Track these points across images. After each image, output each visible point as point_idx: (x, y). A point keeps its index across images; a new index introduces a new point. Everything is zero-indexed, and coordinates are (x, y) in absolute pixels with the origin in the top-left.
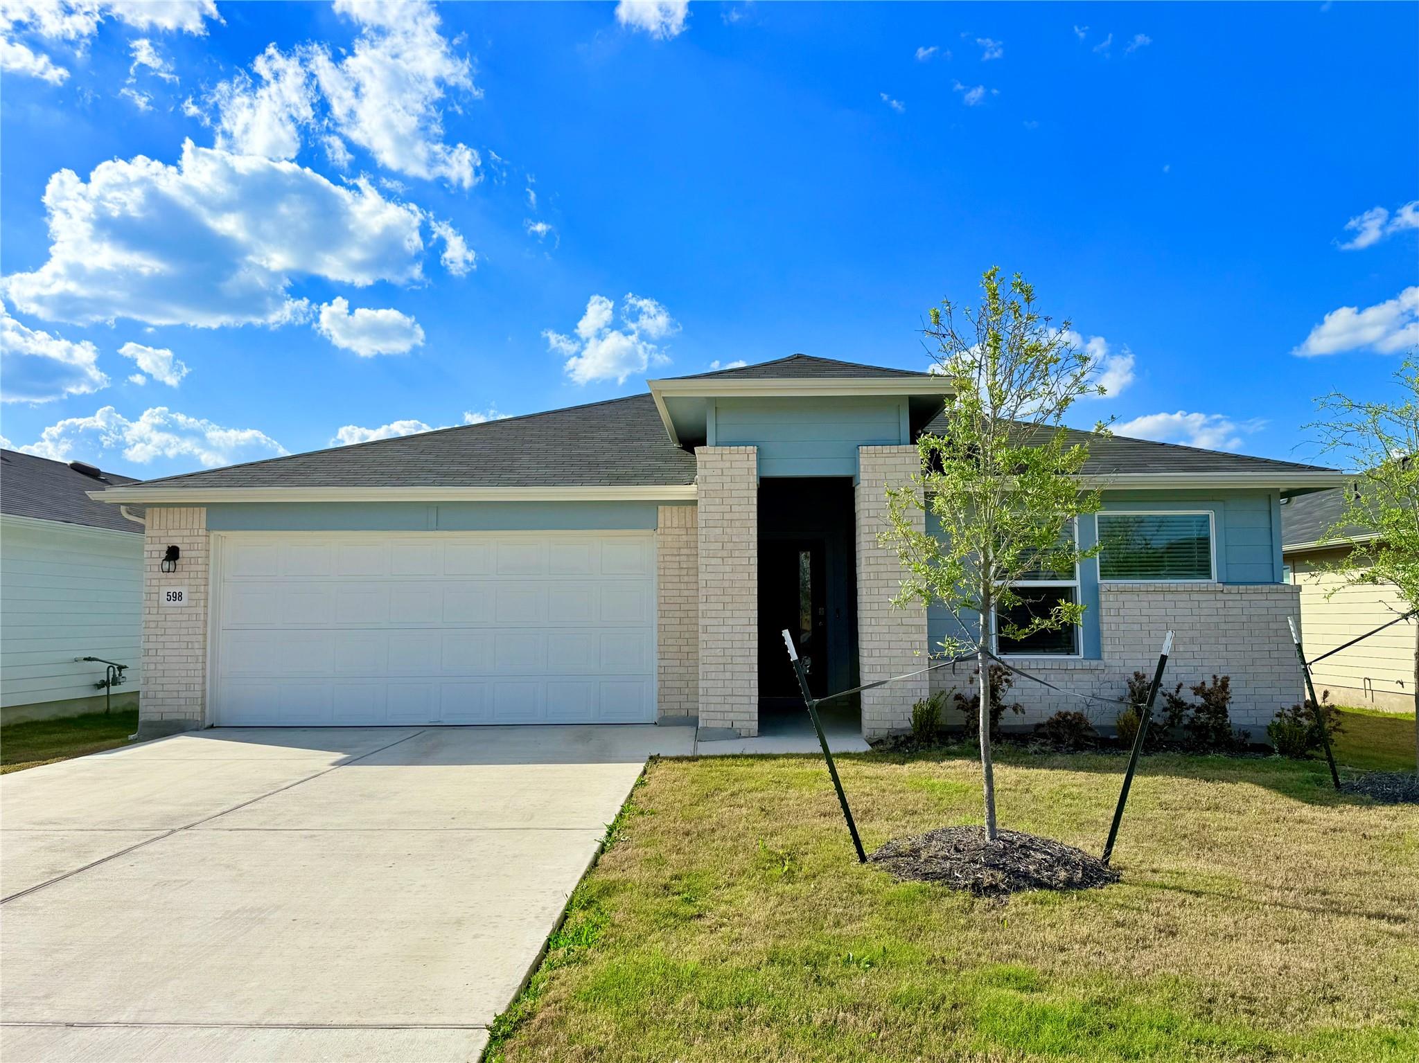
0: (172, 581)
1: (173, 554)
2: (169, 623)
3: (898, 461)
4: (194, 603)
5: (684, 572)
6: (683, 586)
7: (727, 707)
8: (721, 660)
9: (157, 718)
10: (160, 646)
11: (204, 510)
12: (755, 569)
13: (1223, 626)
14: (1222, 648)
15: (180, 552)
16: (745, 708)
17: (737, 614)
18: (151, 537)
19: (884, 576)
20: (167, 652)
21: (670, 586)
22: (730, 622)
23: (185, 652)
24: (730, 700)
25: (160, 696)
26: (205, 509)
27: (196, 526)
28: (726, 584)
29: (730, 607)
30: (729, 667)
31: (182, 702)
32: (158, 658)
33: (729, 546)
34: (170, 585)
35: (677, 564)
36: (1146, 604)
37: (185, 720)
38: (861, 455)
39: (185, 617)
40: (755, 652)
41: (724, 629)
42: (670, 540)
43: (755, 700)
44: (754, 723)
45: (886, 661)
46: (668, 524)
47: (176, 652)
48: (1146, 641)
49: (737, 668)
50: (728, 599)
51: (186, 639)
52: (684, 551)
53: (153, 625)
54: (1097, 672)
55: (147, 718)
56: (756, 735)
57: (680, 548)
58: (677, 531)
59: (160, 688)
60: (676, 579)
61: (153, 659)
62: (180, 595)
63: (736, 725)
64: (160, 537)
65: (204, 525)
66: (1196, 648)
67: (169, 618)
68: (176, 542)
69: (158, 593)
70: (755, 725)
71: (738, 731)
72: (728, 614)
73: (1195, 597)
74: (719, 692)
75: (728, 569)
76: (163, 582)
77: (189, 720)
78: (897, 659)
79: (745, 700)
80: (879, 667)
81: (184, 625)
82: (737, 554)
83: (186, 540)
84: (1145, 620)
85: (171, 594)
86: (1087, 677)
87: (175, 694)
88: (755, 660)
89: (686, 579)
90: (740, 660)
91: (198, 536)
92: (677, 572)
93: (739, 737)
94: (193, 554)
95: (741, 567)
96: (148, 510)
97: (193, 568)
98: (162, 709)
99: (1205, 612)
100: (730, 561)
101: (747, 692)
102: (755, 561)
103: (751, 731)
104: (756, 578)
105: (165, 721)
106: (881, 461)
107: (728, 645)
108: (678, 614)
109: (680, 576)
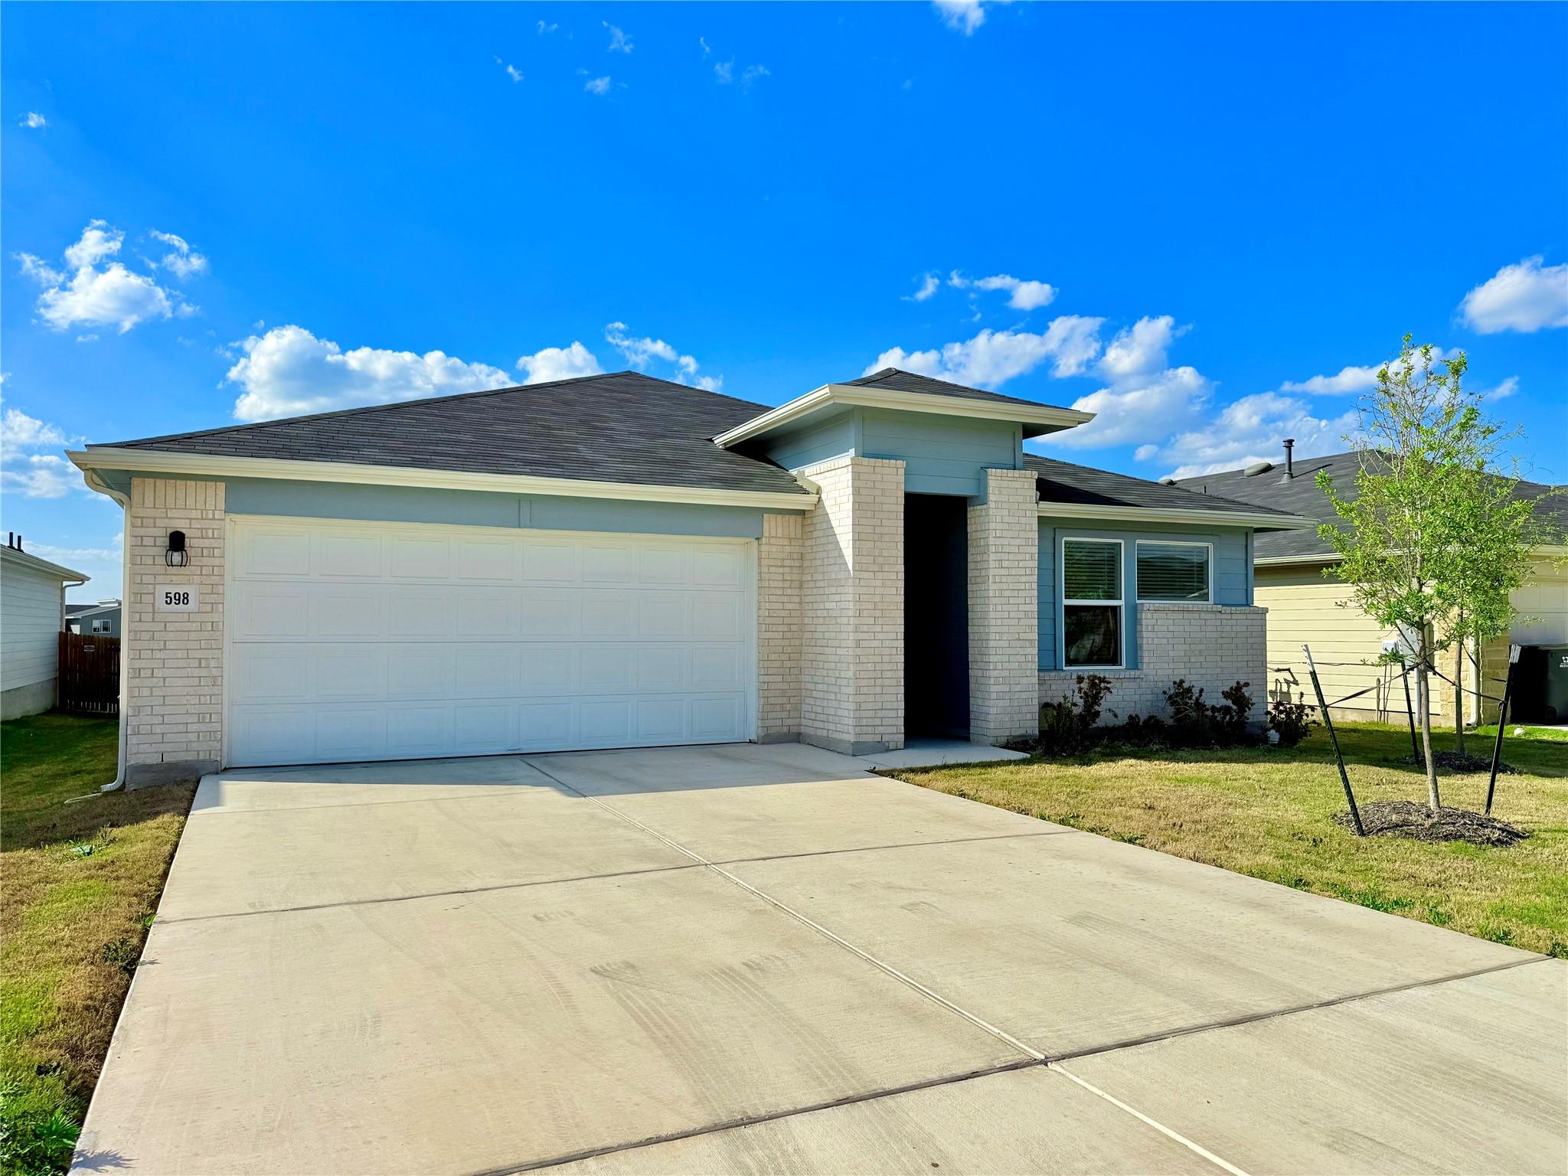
0: (174, 578)
1: (177, 541)
2: (171, 634)
3: (1017, 485)
4: (208, 608)
5: (787, 584)
6: (785, 599)
7: (878, 722)
8: (872, 675)
9: (155, 759)
10: (157, 664)
11: (222, 486)
12: (901, 584)
13: (1220, 641)
14: (1219, 658)
15: (187, 540)
16: (890, 722)
17: (886, 628)
18: (142, 518)
19: (1007, 593)
20: (167, 672)
21: (773, 598)
22: (880, 636)
23: (197, 672)
24: (880, 714)
25: (158, 731)
26: (224, 484)
27: (210, 506)
28: (877, 599)
29: (880, 621)
30: (879, 682)
31: (193, 737)
32: (155, 680)
33: (880, 560)
34: (171, 583)
35: (781, 576)
36: (1171, 622)
37: (198, 761)
38: (990, 477)
39: (195, 626)
40: (901, 666)
41: (876, 644)
42: (774, 550)
43: (901, 713)
44: (900, 735)
45: (1006, 673)
46: (773, 533)
47: (184, 673)
48: (1172, 654)
49: (887, 682)
50: (878, 613)
51: (199, 654)
52: (787, 563)
53: (145, 636)
54: (1138, 680)
55: (141, 761)
56: (902, 747)
57: (784, 560)
58: (781, 541)
59: (157, 720)
60: (780, 592)
61: (149, 682)
62: (186, 596)
63: (886, 738)
64: (155, 518)
65: (222, 505)
66: (1202, 659)
67: (170, 627)
68: (181, 526)
69: (154, 594)
70: (902, 737)
71: (887, 744)
72: (878, 628)
73: (1203, 616)
74: (870, 706)
75: (879, 583)
76: (160, 579)
77: (203, 761)
78: (1014, 672)
79: (892, 714)
80: (1001, 679)
81: (193, 636)
82: (886, 568)
83: (195, 524)
84: (1170, 635)
85: (172, 596)
86: (1132, 685)
87: (182, 728)
88: (902, 674)
89: (789, 592)
90: (888, 674)
91: (214, 519)
92: (780, 584)
93: (888, 750)
94: (206, 543)
95: (890, 582)
96: (135, 481)
97: (205, 561)
98: (163, 748)
99: (1209, 629)
100: (880, 575)
101: (895, 706)
102: (902, 576)
103: (899, 743)
104: (903, 593)
105: (169, 764)
106: (1005, 484)
107: (878, 659)
108: (781, 628)
109: (783, 588)
